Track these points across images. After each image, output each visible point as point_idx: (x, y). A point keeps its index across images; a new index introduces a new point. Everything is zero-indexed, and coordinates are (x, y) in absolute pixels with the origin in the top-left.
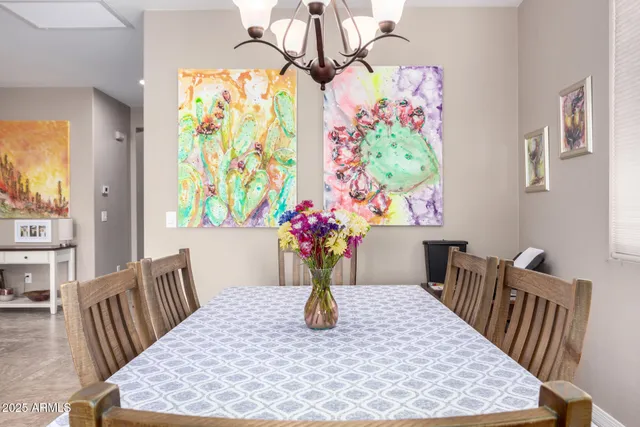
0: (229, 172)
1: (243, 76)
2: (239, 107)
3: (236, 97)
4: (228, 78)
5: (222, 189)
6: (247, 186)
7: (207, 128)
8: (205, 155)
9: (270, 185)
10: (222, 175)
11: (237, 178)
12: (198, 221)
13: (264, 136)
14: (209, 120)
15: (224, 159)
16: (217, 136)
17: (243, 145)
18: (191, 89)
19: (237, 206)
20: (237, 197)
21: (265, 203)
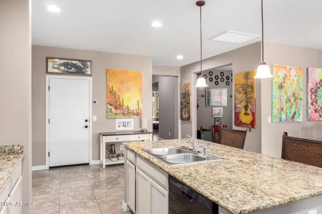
0: (286, 102)
1: (290, 68)
2: (289, 79)
3: (288, 75)
4: (286, 69)
5: (285, 109)
6: (291, 107)
7: (281, 87)
8: (280, 95)
9: (296, 107)
10: (284, 104)
11: (289, 104)
12: (279, 120)
13: (295, 90)
14: (281, 84)
15: (285, 98)
16: (283, 90)
17: (290, 93)
18: (277, 72)
19: (288, 114)
20: (288, 111)
21: (295, 113)
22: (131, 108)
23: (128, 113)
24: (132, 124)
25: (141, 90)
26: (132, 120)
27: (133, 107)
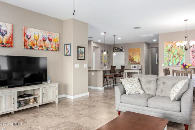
0: (173, 58)
1: (175, 43)
2: (174, 47)
3: (174, 46)
4: (173, 43)
5: (172, 60)
6: (176, 60)
7: (169, 51)
8: (169, 55)
9: (180, 60)
10: (171, 58)
11: (174, 59)
12: (167, 65)
13: (179, 52)
14: (169, 50)
15: (172, 56)
16: (171, 52)
17: (175, 53)
18: (166, 45)
19: (174, 63)
20: (174, 61)
21: (179, 62)
22: (136, 61)
23: (135, 63)
24: (137, 67)
25: (140, 55)
26: (137, 66)
27: (137, 61)
